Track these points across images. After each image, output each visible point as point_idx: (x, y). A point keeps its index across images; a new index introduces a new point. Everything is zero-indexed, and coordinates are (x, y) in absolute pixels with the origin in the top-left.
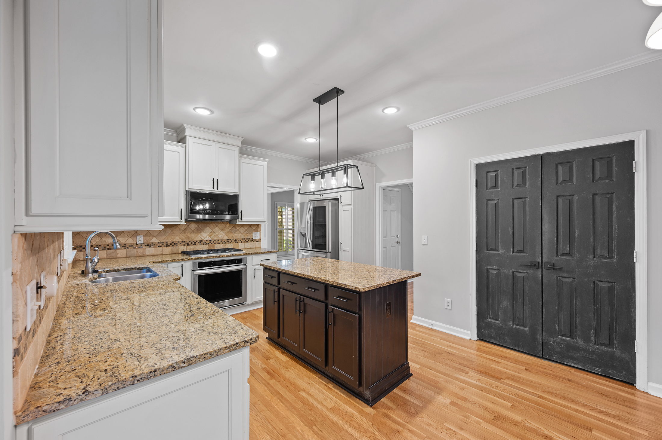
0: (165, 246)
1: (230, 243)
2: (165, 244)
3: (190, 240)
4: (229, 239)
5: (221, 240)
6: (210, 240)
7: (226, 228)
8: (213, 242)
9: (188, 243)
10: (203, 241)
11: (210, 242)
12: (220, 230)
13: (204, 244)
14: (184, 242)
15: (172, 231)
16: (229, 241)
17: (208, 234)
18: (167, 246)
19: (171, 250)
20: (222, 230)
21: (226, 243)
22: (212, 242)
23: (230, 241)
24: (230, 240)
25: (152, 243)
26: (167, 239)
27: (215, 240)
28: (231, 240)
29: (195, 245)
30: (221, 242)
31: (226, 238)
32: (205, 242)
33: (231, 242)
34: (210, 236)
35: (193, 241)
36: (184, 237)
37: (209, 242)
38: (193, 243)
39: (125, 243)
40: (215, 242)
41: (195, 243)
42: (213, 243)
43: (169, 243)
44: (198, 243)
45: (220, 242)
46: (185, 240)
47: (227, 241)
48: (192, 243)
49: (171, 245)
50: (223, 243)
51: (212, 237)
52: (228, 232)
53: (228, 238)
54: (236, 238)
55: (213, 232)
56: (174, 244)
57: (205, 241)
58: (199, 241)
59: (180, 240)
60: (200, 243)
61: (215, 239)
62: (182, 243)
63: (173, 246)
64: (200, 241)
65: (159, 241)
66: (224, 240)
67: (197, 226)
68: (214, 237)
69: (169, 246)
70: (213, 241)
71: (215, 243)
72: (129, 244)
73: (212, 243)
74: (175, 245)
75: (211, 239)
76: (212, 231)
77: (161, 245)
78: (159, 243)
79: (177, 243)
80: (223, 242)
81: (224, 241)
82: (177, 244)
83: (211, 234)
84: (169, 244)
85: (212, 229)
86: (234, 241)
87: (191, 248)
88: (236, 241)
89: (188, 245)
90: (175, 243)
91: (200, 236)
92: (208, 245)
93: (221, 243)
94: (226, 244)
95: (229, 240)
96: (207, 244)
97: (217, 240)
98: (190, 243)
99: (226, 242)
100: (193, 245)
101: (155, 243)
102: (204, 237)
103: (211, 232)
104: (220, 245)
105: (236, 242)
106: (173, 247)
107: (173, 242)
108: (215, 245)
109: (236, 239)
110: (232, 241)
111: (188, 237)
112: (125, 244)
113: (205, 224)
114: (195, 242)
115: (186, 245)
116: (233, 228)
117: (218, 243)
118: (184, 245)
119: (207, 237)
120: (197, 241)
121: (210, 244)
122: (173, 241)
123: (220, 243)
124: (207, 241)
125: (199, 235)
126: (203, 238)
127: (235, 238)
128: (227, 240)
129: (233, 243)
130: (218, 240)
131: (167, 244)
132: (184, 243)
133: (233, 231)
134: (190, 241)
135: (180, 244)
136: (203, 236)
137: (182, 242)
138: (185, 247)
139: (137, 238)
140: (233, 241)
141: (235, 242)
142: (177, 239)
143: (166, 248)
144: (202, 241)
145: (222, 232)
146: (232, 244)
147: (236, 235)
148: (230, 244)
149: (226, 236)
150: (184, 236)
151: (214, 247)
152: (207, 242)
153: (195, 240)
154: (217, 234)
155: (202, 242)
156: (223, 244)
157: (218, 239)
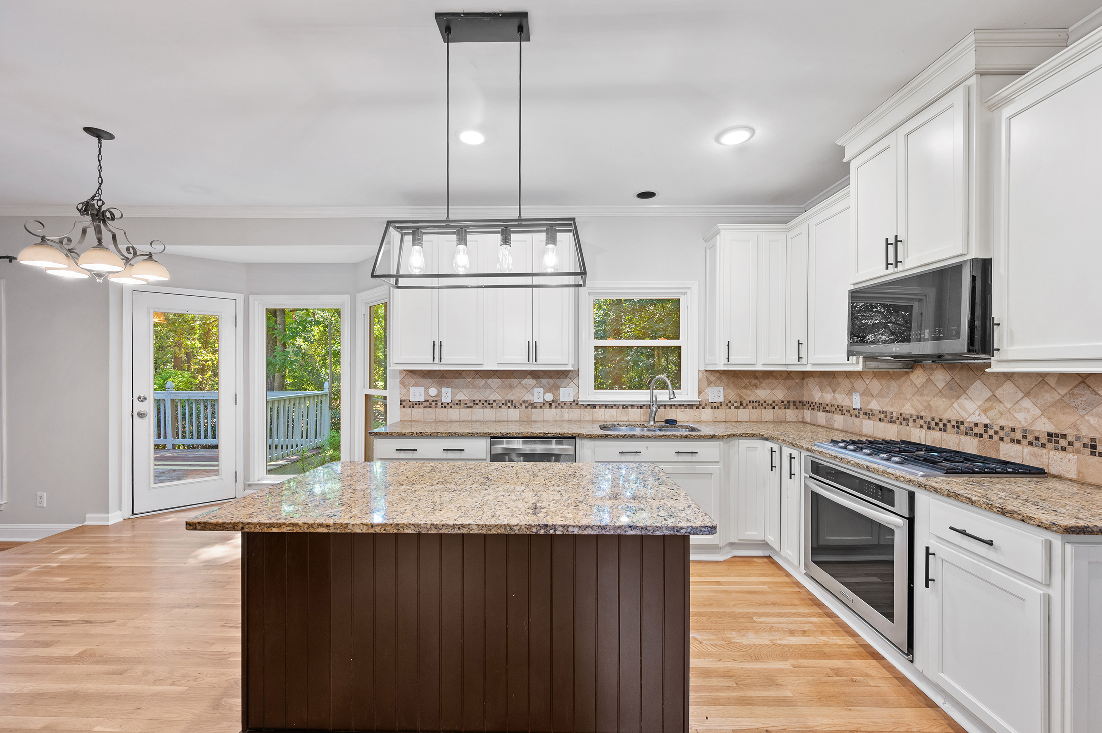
0: (888, 421)
1: (1064, 449)
2: (888, 417)
3: (934, 415)
4: (1057, 431)
5: (1025, 430)
6: (986, 426)
7: (1047, 387)
8: (996, 432)
9: (929, 423)
10: (966, 424)
11: (986, 431)
12: (1021, 395)
13: (966, 433)
14: (922, 417)
15: (900, 386)
16: (1057, 442)
17: (980, 403)
18: (891, 422)
19: (898, 432)
20: (1027, 394)
21: (1043, 445)
22: (991, 432)
23: (1063, 443)
24: (1064, 436)
25: (871, 410)
26: (891, 406)
27: (1002, 428)
28: (1070, 438)
29: (945, 430)
30: (1025, 437)
31: (1044, 426)
32: (971, 429)
33: (1069, 448)
34: (985, 411)
35: (941, 420)
36: (920, 406)
37: (983, 431)
38: (941, 425)
39: (842, 404)
40: (1001, 433)
41: (945, 425)
42: (996, 438)
43: (894, 414)
44: (953, 426)
45: (1020, 438)
46: (922, 414)
47: (1050, 441)
48: (937, 424)
49: (898, 422)
50: (1031, 444)
51: (991, 413)
52: (1054, 404)
53: (1052, 429)
54: (1093, 435)
55: (994, 397)
56: (903, 419)
57: (972, 425)
58: (954, 423)
59: (913, 412)
60: (958, 427)
61: (1003, 422)
62: (917, 420)
63: (901, 423)
64: (957, 422)
65: (880, 409)
66: (1037, 434)
67: (949, 377)
68: (999, 416)
69: (895, 422)
70: (996, 428)
71: (1002, 439)
72: (846, 406)
73: (991, 437)
74: (904, 423)
75: (988, 421)
76: (990, 394)
77: (882, 416)
78: (880, 412)
79: (907, 417)
80: (1031, 438)
81: (1037, 438)
82: (908, 420)
83: (988, 404)
84: (894, 418)
85: (990, 390)
86: (1085, 445)
87: (936, 437)
88: (1094, 447)
89: (929, 428)
90: (904, 416)
91: (958, 408)
92: (980, 441)
93: (1025, 442)
94: (1044, 450)
95: (1057, 435)
96: (976, 435)
97: (1007, 430)
98: (933, 424)
99: (1044, 440)
100: (941, 429)
101: (875, 410)
102: (967, 412)
103: (989, 399)
104: (1018, 447)
105: (1093, 453)
106: (901, 426)
107: (901, 415)
108: (1001, 443)
109: (1093, 440)
110: (1071, 444)
111: (929, 407)
112: (842, 407)
113: (971, 372)
114: (945, 421)
115: (925, 426)
116: (1076, 391)
117: (1013, 441)
118: (921, 426)
119: (977, 412)
120: (949, 421)
121: (986, 436)
122: (901, 412)
123: (1019, 442)
124: (976, 425)
125: (955, 405)
126: (965, 415)
127: (1087, 433)
128: (1050, 435)
129: (1078, 451)
130: (1013, 430)
131: (891, 417)
132: (921, 422)
133: (1078, 401)
134: (933, 419)
135: (914, 421)
136: (964, 409)
137: (918, 417)
138: (923, 431)
139: (853, 396)
140: (1078, 445)
141: (1088, 450)
142: (908, 409)
143: (889, 425)
144: (962, 423)
145: (1027, 403)
146: (1072, 457)
147: (1093, 420)
148: (1063, 453)
149: (1044, 420)
150: (920, 402)
151: (998, 450)
152: (976, 430)
153: (946, 416)
154: (1009, 405)
155: (962, 427)
156: (1030, 448)
157: (1012, 425)
